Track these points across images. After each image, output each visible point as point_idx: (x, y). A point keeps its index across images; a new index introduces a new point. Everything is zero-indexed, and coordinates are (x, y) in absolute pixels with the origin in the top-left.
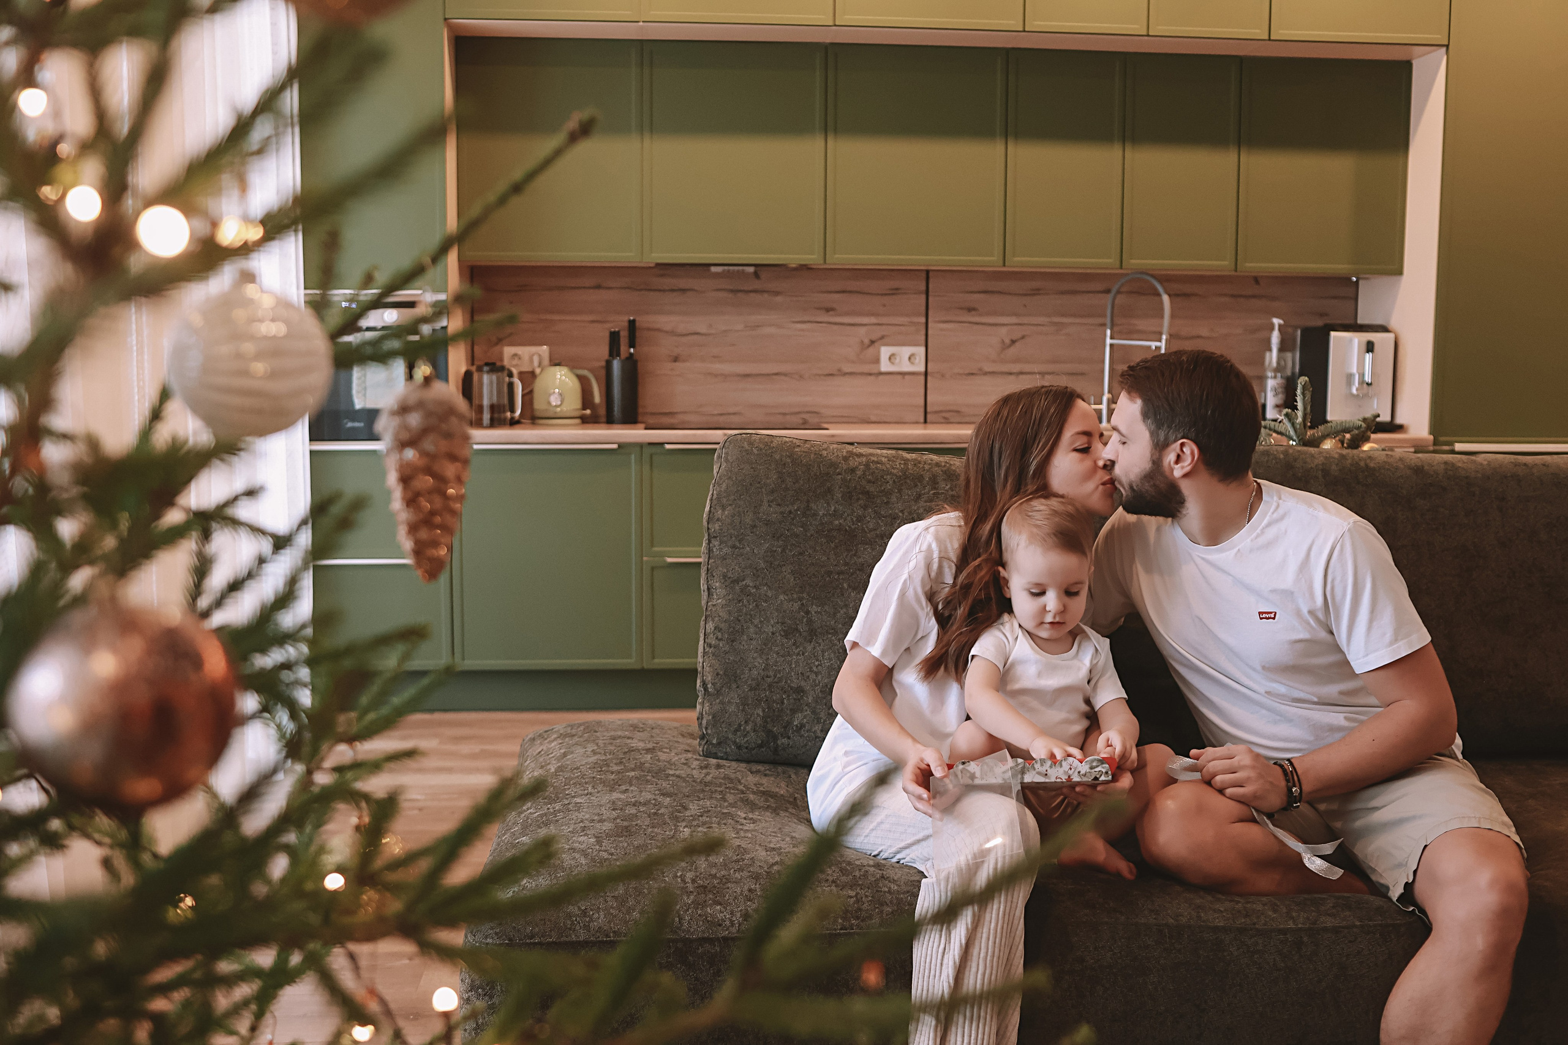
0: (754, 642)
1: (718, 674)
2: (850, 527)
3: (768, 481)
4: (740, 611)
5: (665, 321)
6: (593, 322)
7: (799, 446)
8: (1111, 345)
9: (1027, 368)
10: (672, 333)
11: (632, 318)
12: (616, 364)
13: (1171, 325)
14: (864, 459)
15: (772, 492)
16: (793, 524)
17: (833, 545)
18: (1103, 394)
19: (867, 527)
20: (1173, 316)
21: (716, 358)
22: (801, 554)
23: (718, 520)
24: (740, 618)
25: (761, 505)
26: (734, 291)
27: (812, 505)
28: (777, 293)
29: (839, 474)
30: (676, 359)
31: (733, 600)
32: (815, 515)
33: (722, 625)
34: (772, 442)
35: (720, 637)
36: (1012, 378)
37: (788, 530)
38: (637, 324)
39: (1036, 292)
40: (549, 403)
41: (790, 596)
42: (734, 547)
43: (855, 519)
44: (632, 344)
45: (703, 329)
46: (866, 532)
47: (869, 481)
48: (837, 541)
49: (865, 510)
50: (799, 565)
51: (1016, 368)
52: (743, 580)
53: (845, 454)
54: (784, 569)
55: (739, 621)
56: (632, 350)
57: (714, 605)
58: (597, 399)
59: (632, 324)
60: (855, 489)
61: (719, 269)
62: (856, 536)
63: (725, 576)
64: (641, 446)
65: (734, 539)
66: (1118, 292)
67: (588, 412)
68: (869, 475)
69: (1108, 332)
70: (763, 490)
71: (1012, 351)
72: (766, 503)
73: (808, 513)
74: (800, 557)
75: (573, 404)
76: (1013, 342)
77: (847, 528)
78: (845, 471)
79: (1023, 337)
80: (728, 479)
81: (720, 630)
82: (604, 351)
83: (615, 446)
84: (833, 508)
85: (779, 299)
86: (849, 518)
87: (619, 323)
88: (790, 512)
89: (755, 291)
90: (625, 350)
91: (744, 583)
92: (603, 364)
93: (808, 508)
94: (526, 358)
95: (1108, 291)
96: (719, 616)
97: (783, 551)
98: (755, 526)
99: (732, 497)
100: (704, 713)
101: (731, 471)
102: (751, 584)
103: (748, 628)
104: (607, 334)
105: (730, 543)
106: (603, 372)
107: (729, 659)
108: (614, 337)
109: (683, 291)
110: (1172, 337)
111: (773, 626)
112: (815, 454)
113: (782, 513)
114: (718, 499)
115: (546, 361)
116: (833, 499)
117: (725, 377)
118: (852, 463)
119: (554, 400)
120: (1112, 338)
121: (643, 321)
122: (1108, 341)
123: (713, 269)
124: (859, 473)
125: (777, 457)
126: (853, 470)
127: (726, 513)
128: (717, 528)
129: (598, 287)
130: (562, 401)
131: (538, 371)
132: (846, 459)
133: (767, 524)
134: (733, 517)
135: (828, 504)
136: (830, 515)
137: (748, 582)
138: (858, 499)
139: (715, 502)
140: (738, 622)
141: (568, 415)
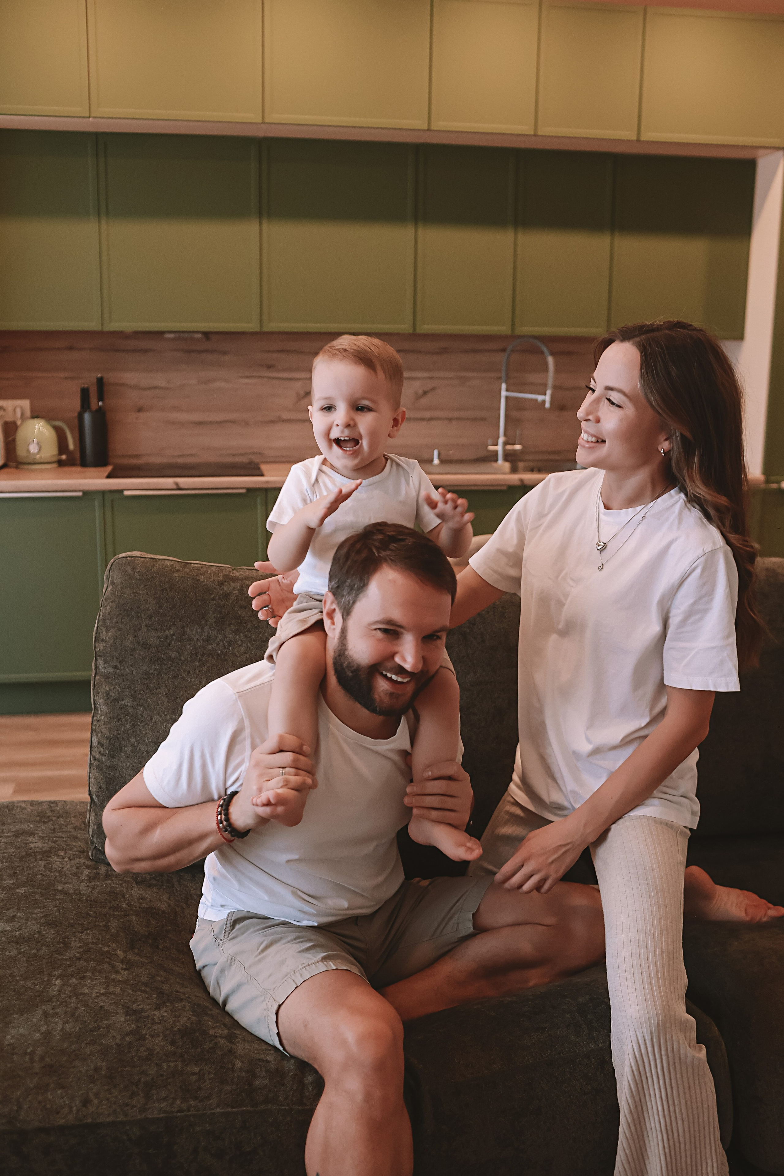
0: (130, 760)
1: (100, 787)
2: (221, 651)
3: (147, 606)
4: (118, 729)
5: (131, 377)
6: (66, 378)
7: (178, 571)
8: (507, 398)
9: (436, 414)
10: (136, 387)
11: (99, 375)
12: (87, 417)
13: (555, 379)
14: (238, 584)
15: (151, 617)
16: (169, 649)
17: (205, 669)
18: (498, 437)
19: (238, 651)
20: (557, 370)
21: (176, 409)
22: (175, 677)
23: (103, 640)
24: (119, 736)
25: (140, 629)
26: (189, 351)
27: (186, 629)
28: (225, 353)
29: (213, 600)
30: (140, 410)
31: (114, 718)
32: (190, 640)
33: (104, 741)
34: (153, 566)
35: (102, 752)
36: (424, 423)
37: (164, 655)
38: (105, 380)
39: (444, 351)
40: (28, 451)
41: (163, 717)
42: (115, 667)
43: (226, 644)
44: (101, 398)
45: (162, 383)
46: (237, 656)
47: (241, 607)
48: (209, 665)
49: (236, 635)
50: (173, 688)
51: (428, 414)
52: (123, 700)
53: (221, 578)
54: (159, 691)
55: (118, 738)
56: (100, 403)
57: (98, 721)
58: (71, 446)
59: (100, 381)
60: (228, 614)
61: (172, 336)
62: (226, 660)
63: (108, 694)
64: (103, 493)
65: (115, 659)
66: (513, 351)
67: (64, 457)
68: (241, 600)
69: (504, 386)
70: (142, 615)
71: (424, 401)
72: (144, 629)
73: (184, 637)
74: (174, 680)
75: (50, 451)
76: (425, 393)
77: (219, 652)
78: (219, 597)
79: (433, 389)
80: (112, 602)
81: (102, 746)
82: (76, 403)
83: (80, 494)
84: (206, 634)
85: (227, 358)
86: (221, 644)
87: (89, 379)
88: (166, 637)
89: (206, 351)
90: (95, 403)
91: (123, 702)
92: (76, 414)
93: (184, 633)
94: (10, 409)
95: (504, 350)
96: (102, 732)
97: (159, 674)
98: (134, 649)
99: (114, 620)
100: (91, 822)
101: (115, 595)
102: (129, 704)
103: (126, 746)
104: (79, 390)
105: (112, 664)
106: (76, 422)
107: (109, 774)
108: (85, 393)
109: (145, 351)
110: (556, 388)
111: (147, 746)
112: (193, 579)
113: (159, 637)
114: (104, 620)
115: (28, 413)
116: (207, 625)
117: (182, 424)
118: (227, 588)
119: (33, 449)
120: (507, 390)
121: (111, 377)
122: (504, 393)
123: (167, 336)
124: (233, 598)
125: (157, 582)
126: (227, 596)
127: (109, 634)
128: (102, 648)
129: (71, 348)
130: (40, 449)
131: (19, 422)
132: (221, 584)
133: (145, 648)
134: (115, 639)
135: (202, 629)
136: (203, 640)
137: (127, 702)
138: (231, 624)
139: (101, 623)
140: (116, 740)
141: (46, 461)
